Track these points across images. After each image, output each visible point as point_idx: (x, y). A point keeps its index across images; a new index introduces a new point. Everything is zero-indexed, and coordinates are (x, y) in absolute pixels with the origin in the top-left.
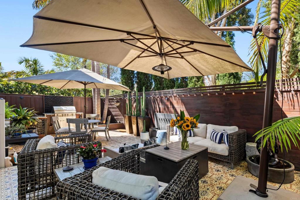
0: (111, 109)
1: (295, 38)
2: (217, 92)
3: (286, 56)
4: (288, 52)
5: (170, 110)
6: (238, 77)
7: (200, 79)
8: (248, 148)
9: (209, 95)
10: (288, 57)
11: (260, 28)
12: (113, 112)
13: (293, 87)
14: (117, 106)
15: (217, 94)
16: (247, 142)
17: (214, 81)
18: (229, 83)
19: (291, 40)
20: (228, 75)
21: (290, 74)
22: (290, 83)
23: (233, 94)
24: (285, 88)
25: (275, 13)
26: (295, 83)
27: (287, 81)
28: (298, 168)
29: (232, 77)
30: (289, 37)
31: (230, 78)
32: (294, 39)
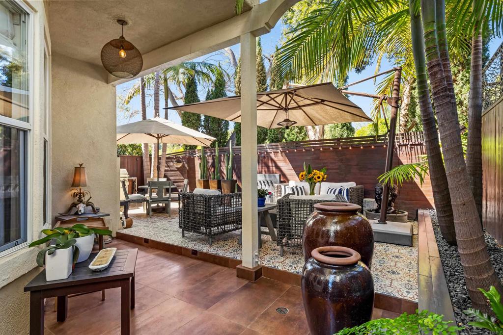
0: (169, 172)
1: (413, 91)
2: (331, 146)
3: (405, 109)
4: (407, 105)
5: (271, 170)
6: (351, 129)
7: (303, 129)
8: (365, 203)
9: (321, 149)
10: (406, 110)
11: (385, 98)
12: (172, 176)
13: (412, 141)
14: (177, 168)
15: (331, 149)
16: (364, 198)
17: (321, 133)
18: (341, 135)
19: (410, 93)
20: (340, 126)
21: (408, 127)
22: (408, 137)
23: (350, 148)
24: (403, 141)
25: (397, 78)
26: (413, 137)
27: (406, 135)
28: (411, 217)
29: (345, 128)
30: (408, 90)
31: (343, 130)
32: (413, 93)
